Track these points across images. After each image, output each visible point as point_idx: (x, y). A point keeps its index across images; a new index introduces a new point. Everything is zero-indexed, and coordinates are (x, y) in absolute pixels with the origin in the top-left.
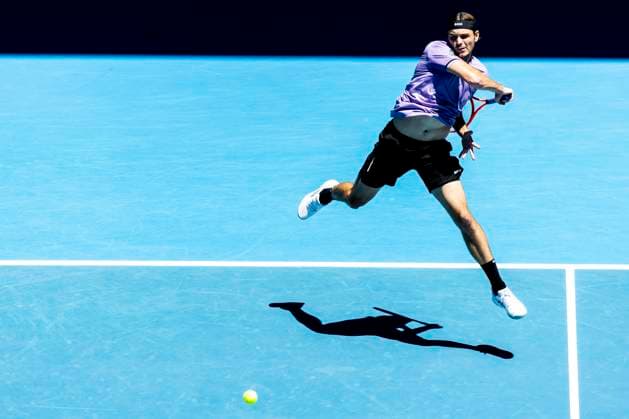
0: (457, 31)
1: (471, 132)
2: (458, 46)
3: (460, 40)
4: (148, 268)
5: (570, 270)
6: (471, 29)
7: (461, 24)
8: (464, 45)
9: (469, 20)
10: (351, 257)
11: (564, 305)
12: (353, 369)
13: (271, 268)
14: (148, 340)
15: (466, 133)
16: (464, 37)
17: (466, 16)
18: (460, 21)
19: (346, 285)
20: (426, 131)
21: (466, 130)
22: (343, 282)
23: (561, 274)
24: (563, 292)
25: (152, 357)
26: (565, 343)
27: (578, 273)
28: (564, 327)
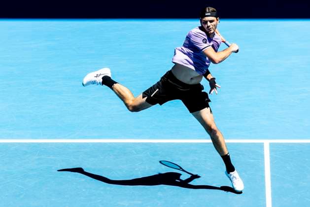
0: (207, 19)
1: (214, 79)
2: (208, 27)
3: (209, 24)
4: (19, 143)
5: (267, 143)
6: (215, 17)
7: (209, 14)
8: (211, 27)
9: (213, 11)
10: (138, 136)
11: (263, 163)
12: (140, 202)
13: (91, 143)
14: (20, 186)
15: (211, 79)
16: (211, 21)
17: (211, 9)
18: (208, 13)
19: (135, 153)
20: (192, 79)
21: (212, 77)
22: (134, 152)
23: (261, 146)
24: (263, 156)
25: (22, 196)
26: (264, 186)
27: (271, 145)
28: (263, 177)
